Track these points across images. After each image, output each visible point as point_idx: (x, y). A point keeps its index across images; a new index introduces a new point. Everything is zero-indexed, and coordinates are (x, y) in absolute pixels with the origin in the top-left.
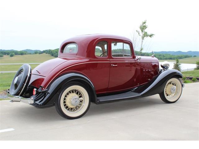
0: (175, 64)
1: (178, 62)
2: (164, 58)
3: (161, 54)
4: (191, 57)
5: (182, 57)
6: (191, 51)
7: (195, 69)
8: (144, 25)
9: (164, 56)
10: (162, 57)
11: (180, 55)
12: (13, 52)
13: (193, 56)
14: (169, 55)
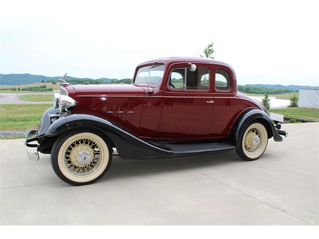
0: (263, 100)
1: (267, 97)
2: (261, 92)
3: (256, 87)
4: (292, 91)
5: (281, 91)
6: (292, 85)
7: (289, 106)
8: (210, 48)
9: (260, 90)
10: (257, 91)
11: (279, 89)
12: (88, 81)
13: (294, 91)
14: (267, 88)
